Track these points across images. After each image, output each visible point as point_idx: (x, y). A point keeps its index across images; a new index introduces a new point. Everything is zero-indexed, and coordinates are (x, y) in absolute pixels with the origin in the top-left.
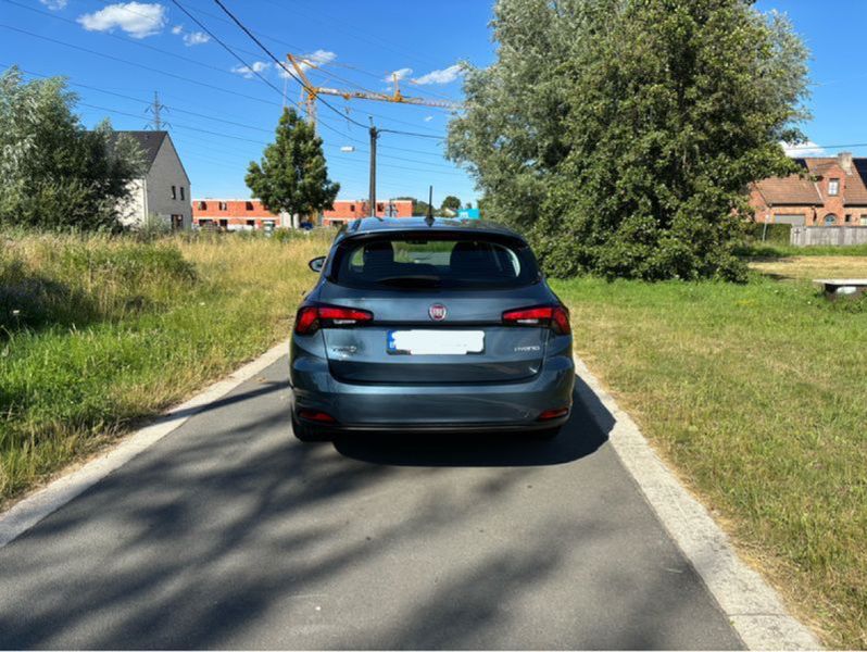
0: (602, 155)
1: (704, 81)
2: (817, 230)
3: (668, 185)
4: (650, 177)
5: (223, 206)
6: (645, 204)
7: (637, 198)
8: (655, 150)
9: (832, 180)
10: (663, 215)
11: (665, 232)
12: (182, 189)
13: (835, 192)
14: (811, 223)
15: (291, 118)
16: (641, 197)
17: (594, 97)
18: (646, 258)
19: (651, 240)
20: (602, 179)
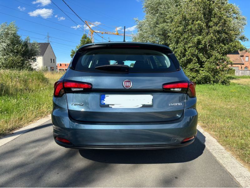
0: (181, 44)
1: (215, 20)
2: (243, 71)
3: (203, 54)
4: (197, 51)
5: (66, 65)
6: (195, 60)
7: (192, 58)
8: (199, 42)
9: (246, 56)
10: (201, 64)
11: (202, 69)
12: (54, 60)
13: (247, 60)
14: (241, 69)
15: (85, 37)
16: (194, 57)
17: (178, 26)
18: (195, 77)
19: (197, 71)
20: (181, 52)
